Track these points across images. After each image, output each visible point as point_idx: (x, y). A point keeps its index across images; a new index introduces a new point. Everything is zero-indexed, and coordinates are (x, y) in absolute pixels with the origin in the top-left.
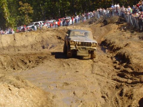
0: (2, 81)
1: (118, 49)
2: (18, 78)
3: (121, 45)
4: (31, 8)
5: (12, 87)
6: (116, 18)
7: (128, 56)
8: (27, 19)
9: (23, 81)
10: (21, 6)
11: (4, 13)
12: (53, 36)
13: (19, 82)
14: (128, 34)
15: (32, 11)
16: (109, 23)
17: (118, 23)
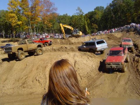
4: (97, 26)
5: (89, 57)
6: (133, 29)
7: (138, 45)
8: (95, 30)
10: (92, 25)
11: (86, 29)
12: (106, 37)
14: (138, 36)
15: (97, 27)
16: (130, 31)
17: (133, 31)
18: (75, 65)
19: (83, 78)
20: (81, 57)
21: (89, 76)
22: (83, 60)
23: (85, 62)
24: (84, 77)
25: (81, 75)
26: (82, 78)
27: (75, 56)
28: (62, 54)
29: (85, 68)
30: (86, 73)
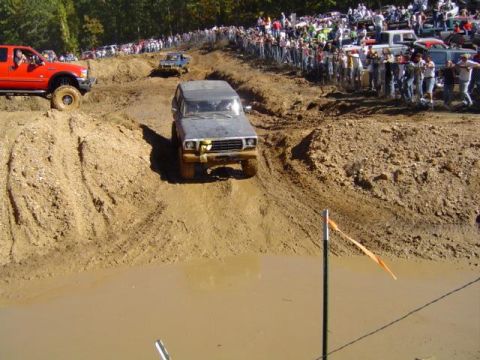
0: (106, 120)
1: (241, 83)
2: (126, 117)
3: (244, 79)
4: (101, 26)
5: (123, 128)
9: (133, 122)
10: (86, 22)
13: (129, 122)
14: (246, 66)
16: (216, 49)
18: (81, 155)
19: (120, 200)
20: (94, 127)
21: (139, 191)
22: (106, 138)
23: (115, 144)
24: (121, 196)
25: (111, 189)
26: (117, 199)
27: (73, 124)
28: (22, 117)
29: (120, 163)
30: (127, 183)
